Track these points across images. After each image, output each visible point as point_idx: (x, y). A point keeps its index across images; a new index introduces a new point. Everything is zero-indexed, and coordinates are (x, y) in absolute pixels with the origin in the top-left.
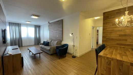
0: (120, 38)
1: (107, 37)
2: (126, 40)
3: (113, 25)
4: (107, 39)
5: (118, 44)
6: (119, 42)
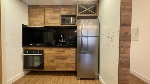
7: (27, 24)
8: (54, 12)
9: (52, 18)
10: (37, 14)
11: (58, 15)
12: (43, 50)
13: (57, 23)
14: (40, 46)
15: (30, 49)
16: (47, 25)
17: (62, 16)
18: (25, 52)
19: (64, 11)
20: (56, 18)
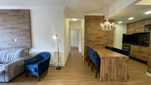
0: (97, 40)
1: (88, 40)
2: (100, 41)
3: (92, 29)
4: (88, 41)
5: (95, 45)
6: (96, 43)
8: (141, 24)
9: (139, 28)
10: (130, 28)
11: (143, 26)
12: (130, 46)
13: (142, 31)
14: (131, 44)
15: (125, 44)
16: (135, 32)
17: (146, 25)
19: (147, 22)
20: (141, 28)
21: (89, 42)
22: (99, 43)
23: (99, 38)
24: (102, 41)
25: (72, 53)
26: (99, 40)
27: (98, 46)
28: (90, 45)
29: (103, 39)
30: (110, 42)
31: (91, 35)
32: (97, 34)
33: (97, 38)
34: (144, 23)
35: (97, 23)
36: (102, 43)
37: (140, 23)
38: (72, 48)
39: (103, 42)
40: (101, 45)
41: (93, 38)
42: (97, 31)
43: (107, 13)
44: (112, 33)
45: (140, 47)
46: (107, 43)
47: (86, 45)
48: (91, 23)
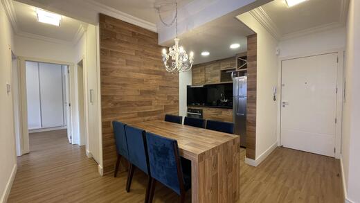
3: (127, 65)
4: (116, 104)
6: (141, 109)
7: (190, 84)
8: (214, 69)
9: (212, 76)
10: (198, 73)
11: (218, 71)
12: (202, 110)
13: (217, 80)
14: (201, 106)
15: (193, 108)
16: (207, 83)
17: (222, 71)
18: (188, 110)
19: (224, 66)
20: (215, 75)
21: (118, 106)
22: (147, 109)
23: (149, 92)
24: (155, 103)
25: (33, 156)
26: (148, 99)
27: (147, 118)
28: (123, 118)
29: (157, 98)
30: (172, 103)
31: (124, 85)
32: (141, 81)
33: (142, 93)
34: (219, 67)
35: (141, 50)
36: (156, 106)
37: (213, 66)
38: (34, 135)
39: (157, 104)
40: (154, 113)
41: (131, 94)
42: (140, 72)
43: (175, 23)
44: (175, 81)
45: (218, 110)
46: (167, 108)
47: (110, 119)
48: (122, 45)
